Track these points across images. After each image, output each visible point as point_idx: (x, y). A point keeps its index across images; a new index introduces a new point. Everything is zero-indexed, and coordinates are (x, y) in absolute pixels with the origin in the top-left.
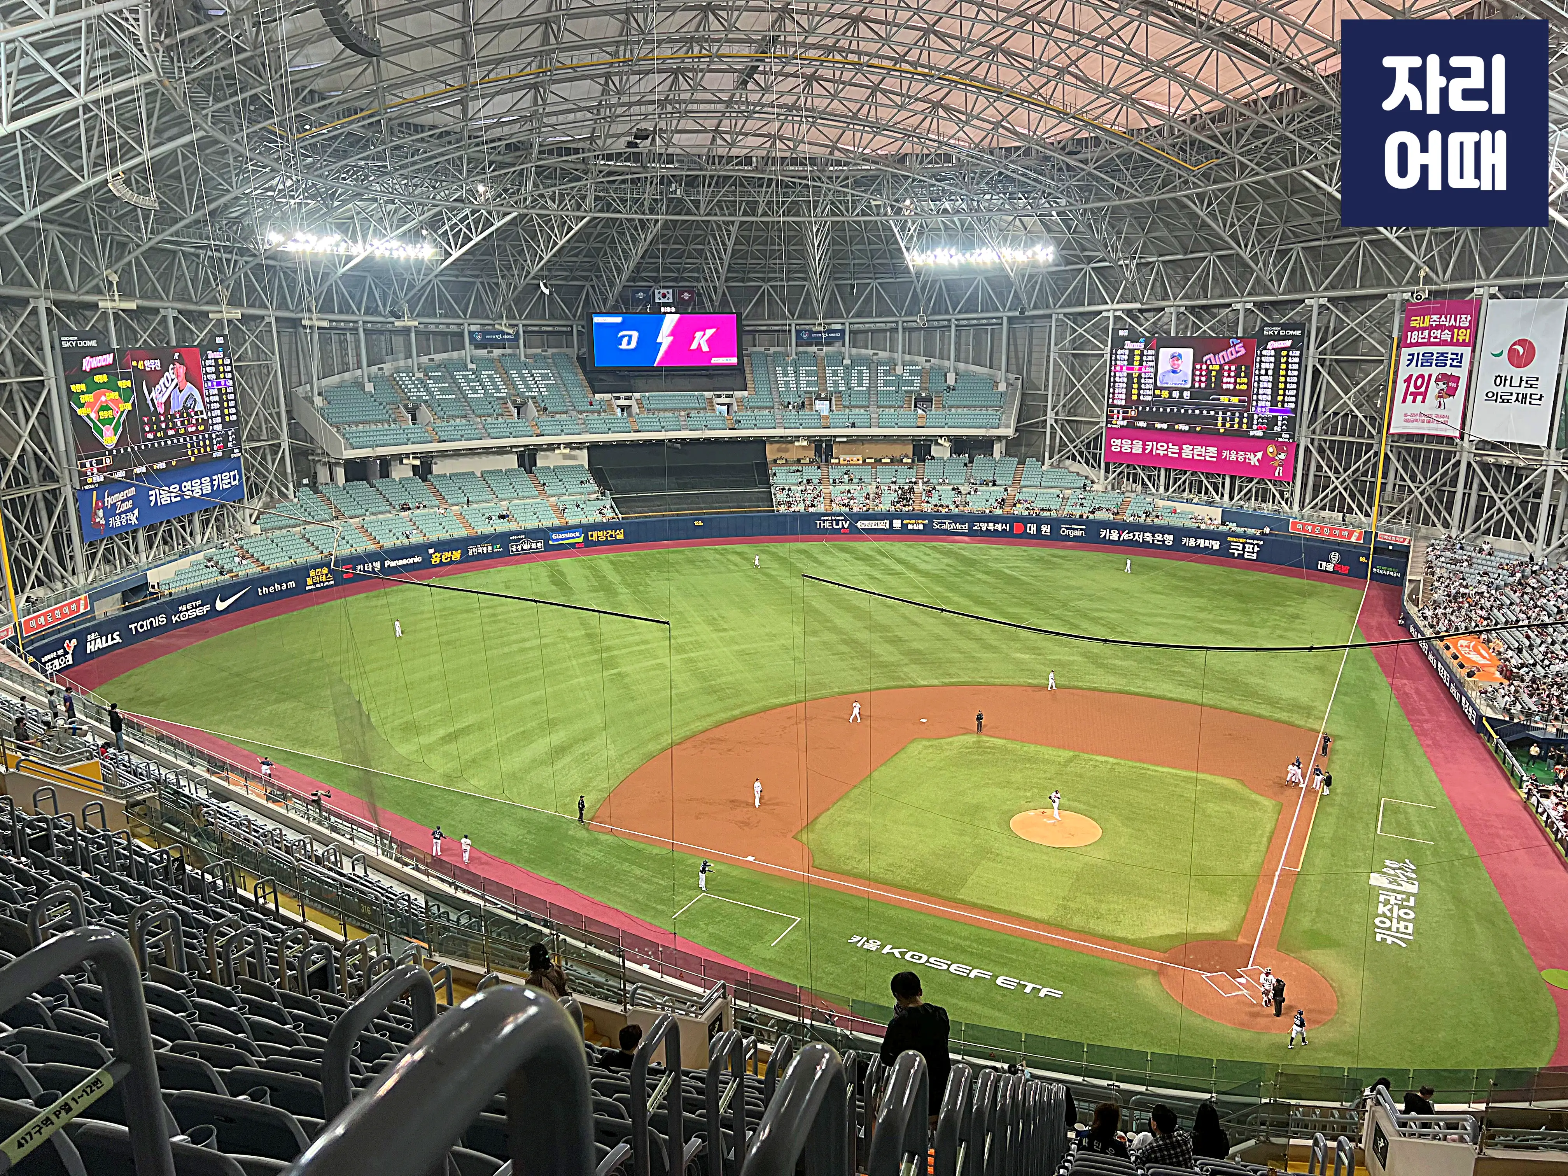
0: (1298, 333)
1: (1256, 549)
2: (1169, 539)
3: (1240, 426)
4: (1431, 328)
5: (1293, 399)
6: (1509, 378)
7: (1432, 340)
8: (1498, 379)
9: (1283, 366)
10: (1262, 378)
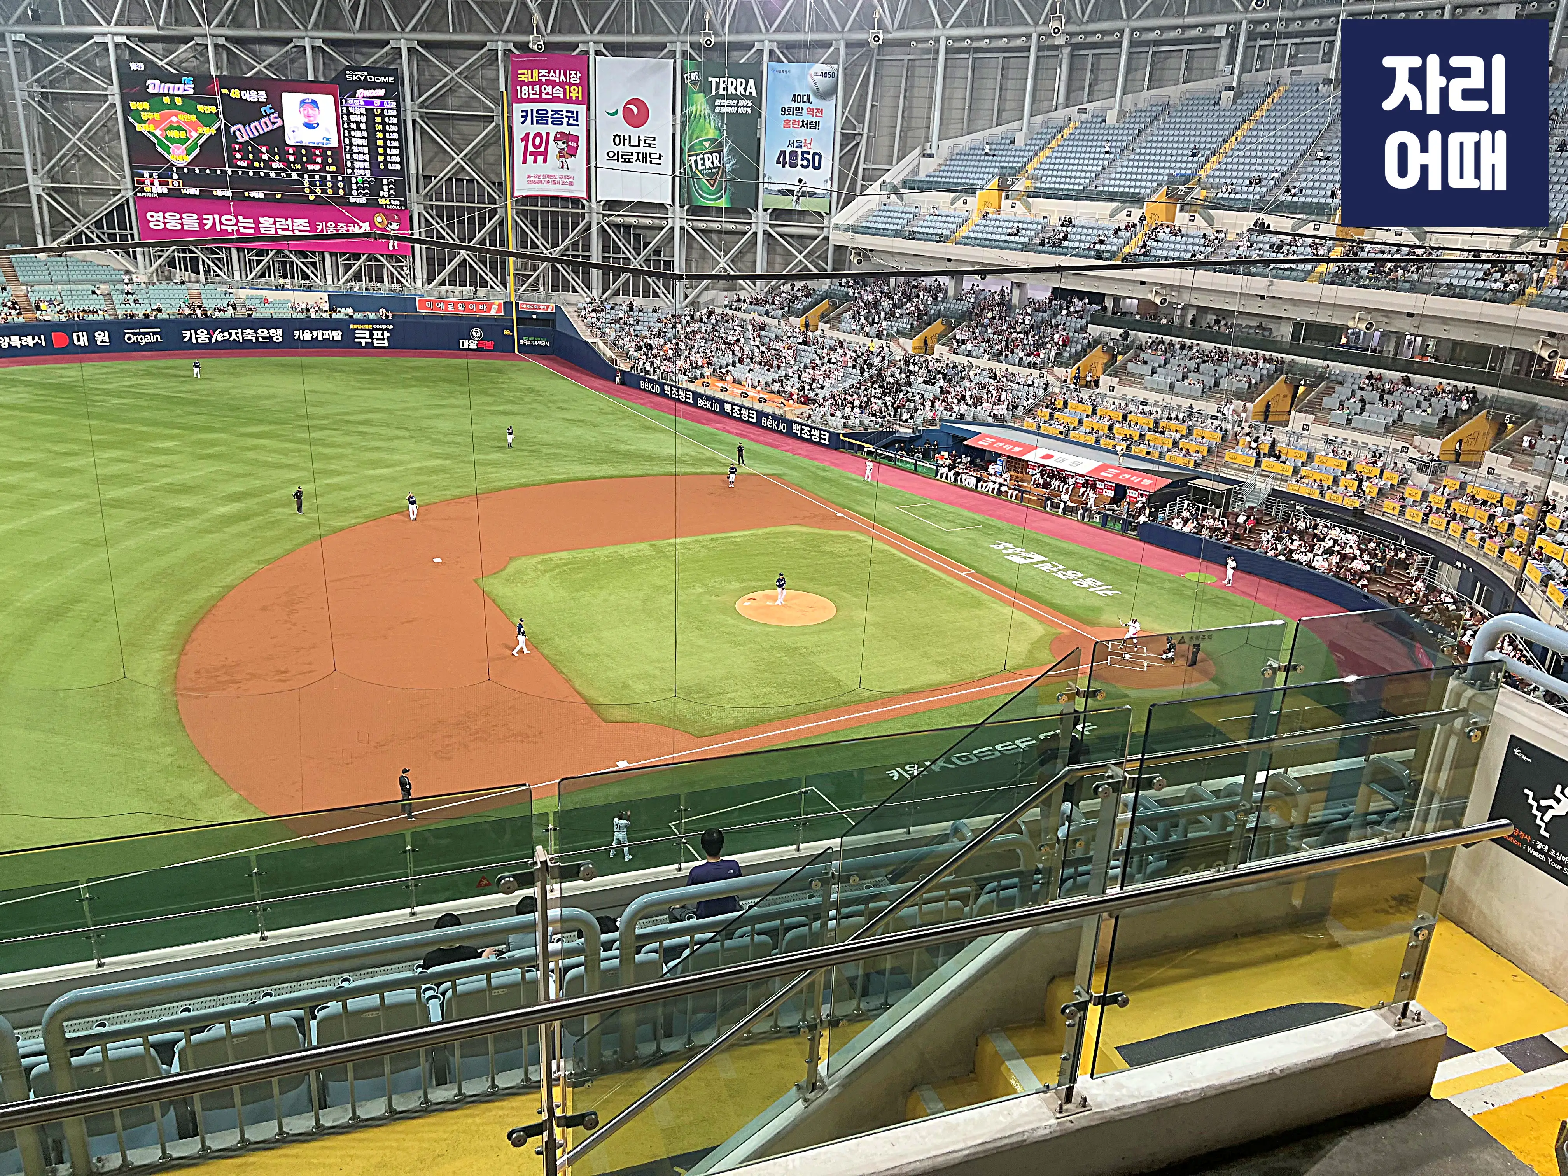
0: (390, 80)
1: (386, 335)
2: (277, 334)
3: (336, 192)
4: (540, 83)
5: (397, 159)
6: (627, 137)
7: (544, 96)
8: (617, 139)
9: (379, 119)
10: (353, 133)
